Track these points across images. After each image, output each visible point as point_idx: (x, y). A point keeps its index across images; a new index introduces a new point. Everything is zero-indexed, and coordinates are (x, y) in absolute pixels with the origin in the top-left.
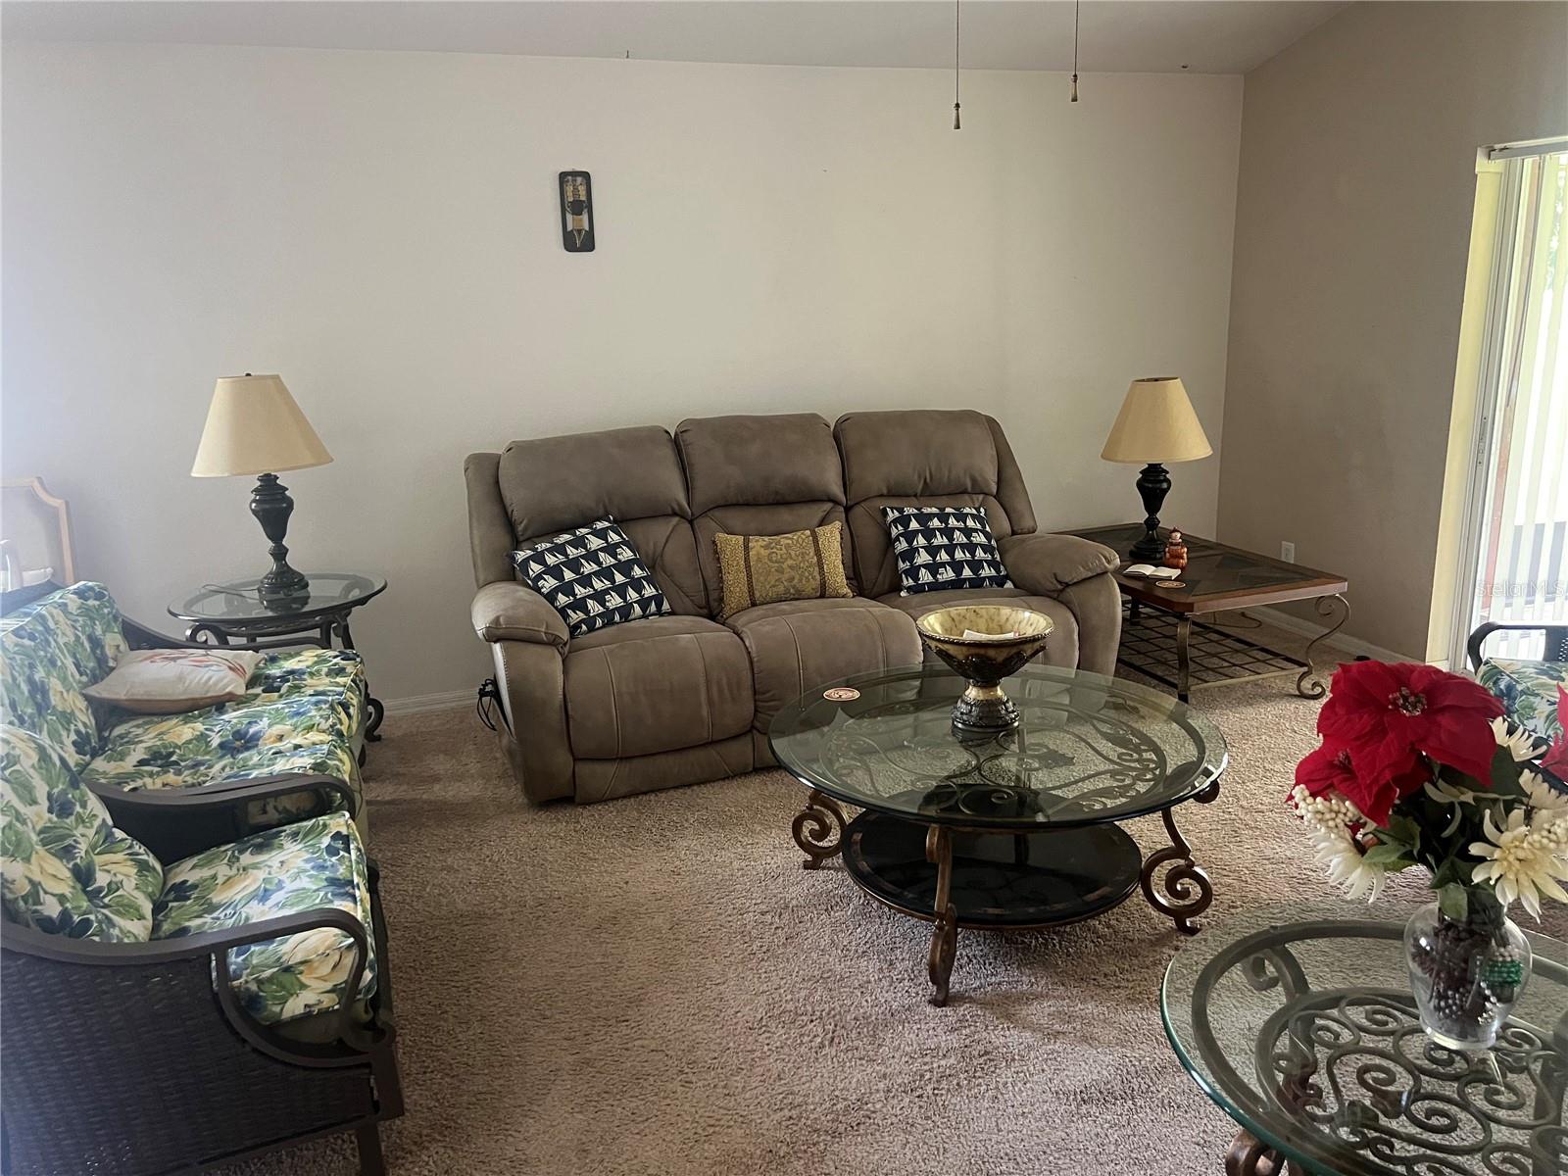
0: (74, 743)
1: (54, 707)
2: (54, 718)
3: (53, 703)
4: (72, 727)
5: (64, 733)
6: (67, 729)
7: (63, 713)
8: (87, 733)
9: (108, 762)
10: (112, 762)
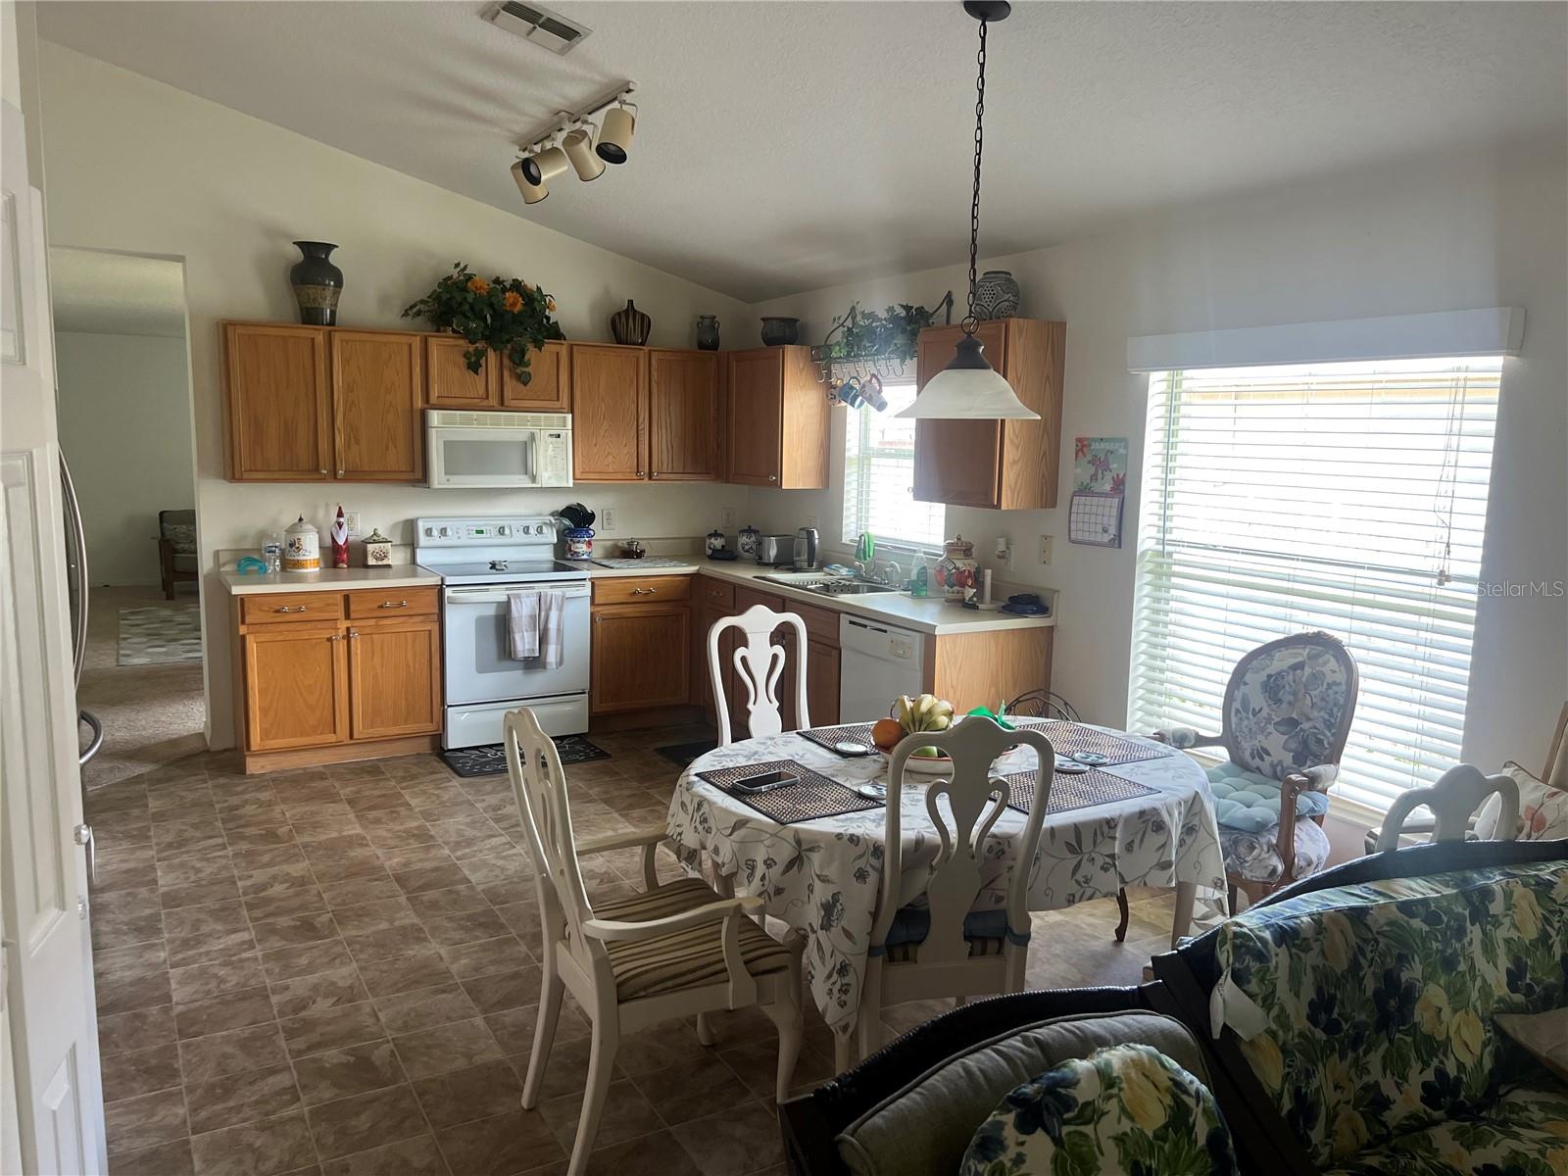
0: (1425, 1086)
1: (1415, 1025)
2: (1409, 1039)
3: (1417, 1018)
4: (1435, 1062)
5: (1416, 1066)
6: (1423, 1062)
7: (1429, 1038)
8: (1458, 1080)
9: (1454, 1139)
10: (1457, 1143)
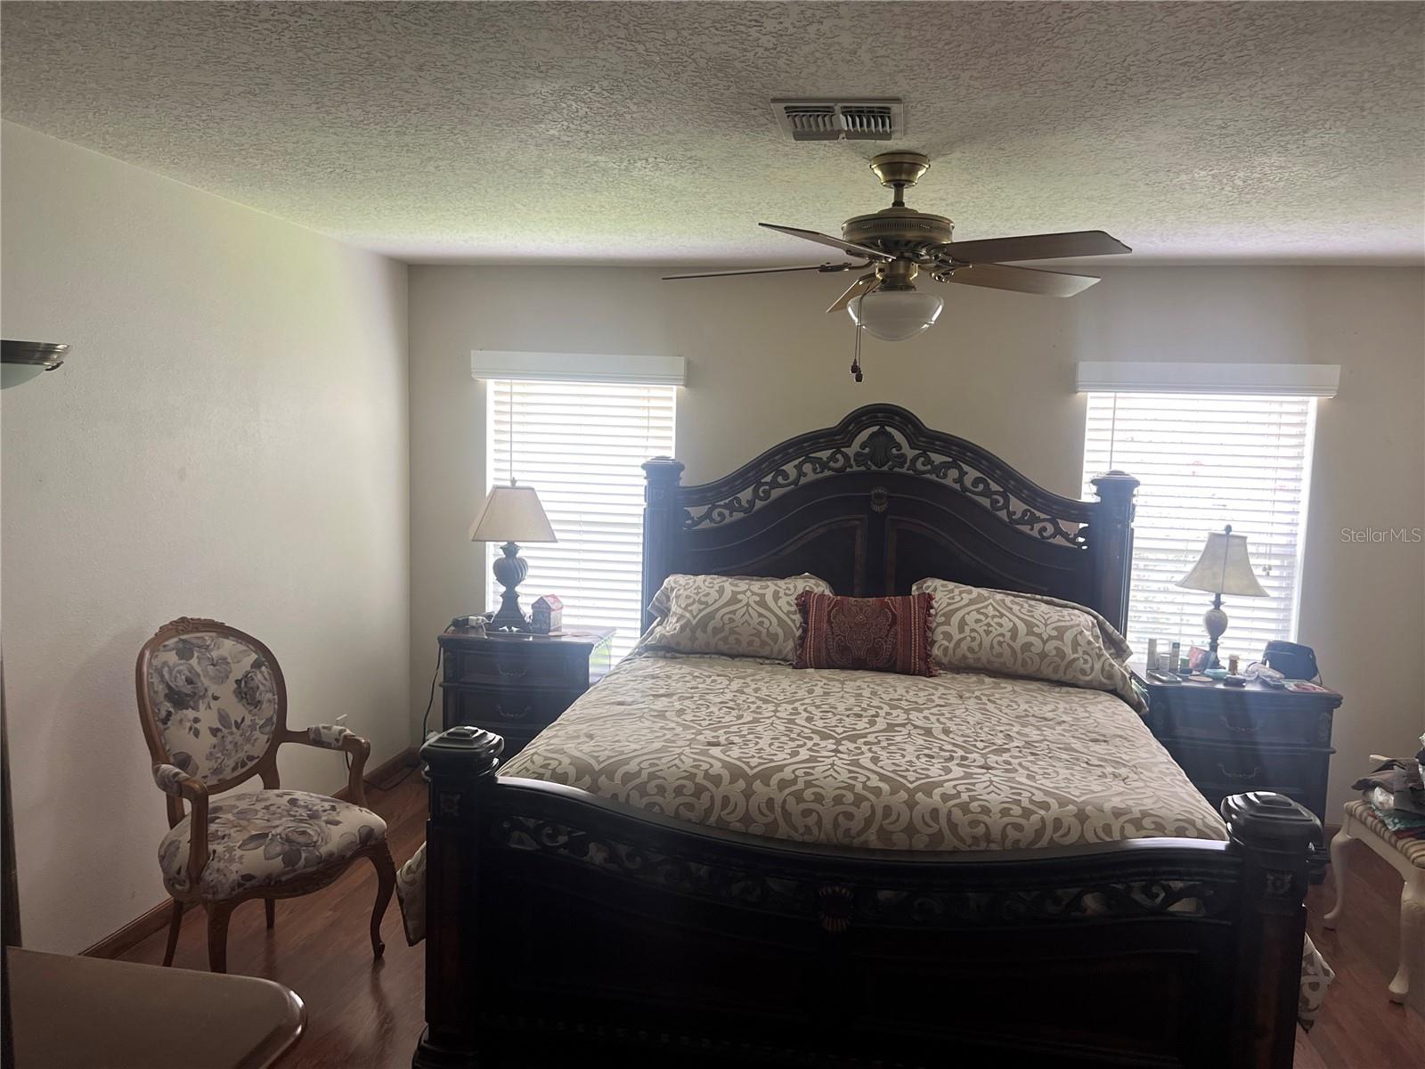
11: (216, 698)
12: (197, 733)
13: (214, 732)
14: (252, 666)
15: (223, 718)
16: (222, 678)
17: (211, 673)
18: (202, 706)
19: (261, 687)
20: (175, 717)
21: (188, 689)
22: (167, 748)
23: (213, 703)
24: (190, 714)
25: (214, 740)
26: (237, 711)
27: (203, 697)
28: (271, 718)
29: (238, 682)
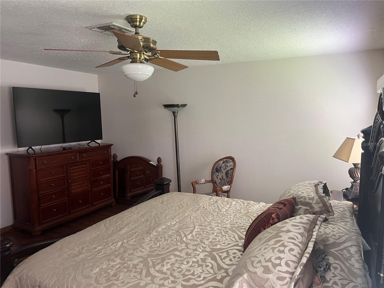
11: (223, 173)
12: (217, 178)
13: (220, 179)
14: (230, 169)
15: (222, 177)
16: (225, 169)
17: (224, 168)
18: (220, 173)
19: (229, 174)
20: (215, 173)
21: (219, 169)
22: (213, 178)
23: (222, 173)
24: (217, 174)
25: (220, 181)
26: (225, 177)
27: (221, 172)
28: (229, 181)
29: (227, 171)
